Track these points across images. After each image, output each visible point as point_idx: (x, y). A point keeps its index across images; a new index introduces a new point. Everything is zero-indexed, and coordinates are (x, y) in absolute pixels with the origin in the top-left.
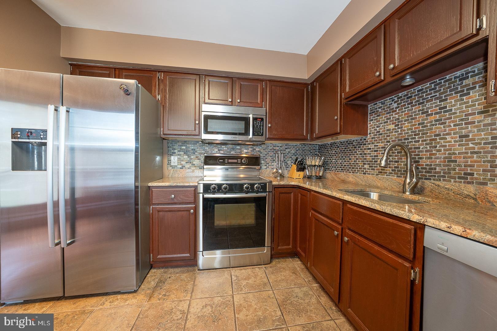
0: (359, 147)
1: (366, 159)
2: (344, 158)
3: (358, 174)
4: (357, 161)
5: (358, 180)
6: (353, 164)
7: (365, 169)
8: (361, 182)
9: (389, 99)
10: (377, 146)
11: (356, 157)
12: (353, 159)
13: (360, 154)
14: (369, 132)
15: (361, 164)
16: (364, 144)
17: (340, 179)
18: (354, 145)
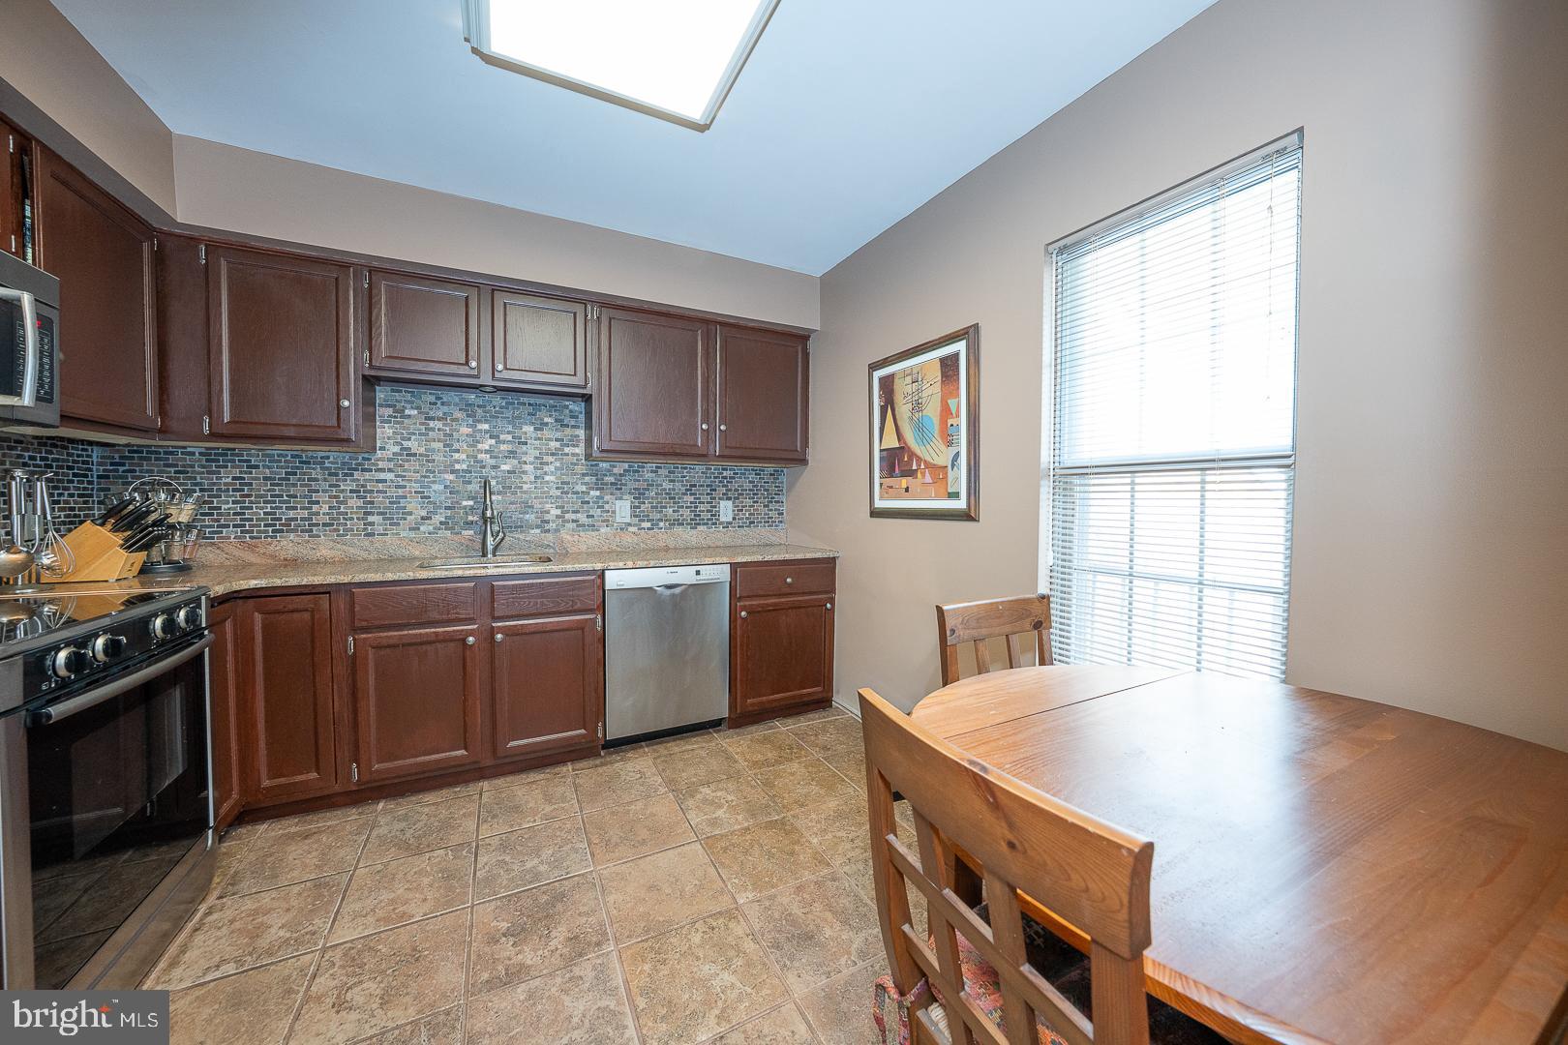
0: (346, 475)
1: (372, 503)
2: (285, 498)
3: (348, 537)
4: (342, 506)
5: (352, 550)
6: (328, 514)
7: (372, 524)
8: (365, 555)
9: (430, 394)
10: (405, 476)
11: (335, 497)
12: (324, 502)
13: (351, 491)
14: (378, 445)
15: (357, 513)
16: (363, 470)
17: (273, 557)
18: (328, 468)
